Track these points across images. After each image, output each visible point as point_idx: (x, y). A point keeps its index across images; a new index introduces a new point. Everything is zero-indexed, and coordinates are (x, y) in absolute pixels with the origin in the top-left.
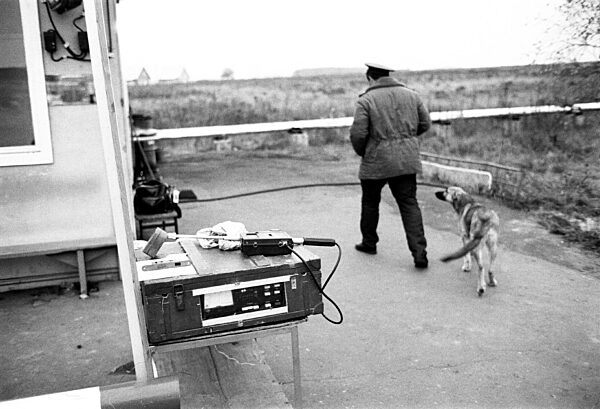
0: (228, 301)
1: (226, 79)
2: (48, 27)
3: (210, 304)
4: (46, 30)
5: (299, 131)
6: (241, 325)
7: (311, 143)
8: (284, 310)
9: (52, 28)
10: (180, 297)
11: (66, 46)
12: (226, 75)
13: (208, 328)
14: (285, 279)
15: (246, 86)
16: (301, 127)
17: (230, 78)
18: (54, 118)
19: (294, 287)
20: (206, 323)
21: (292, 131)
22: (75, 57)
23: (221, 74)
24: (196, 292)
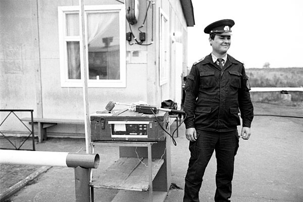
0: (124, 129)
1: (265, 68)
2: (129, 31)
3: (116, 129)
4: (128, 32)
5: (286, 92)
6: (127, 140)
7: (292, 99)
8: (146, 136)
9: (130, 31)
10: (102, 123)
11: (135, 38)
12: (266, 66)
13: (113, 138)
14: (147, 123)
15: (273, 71)
16: (288, 90)
17: (268, 67)
18: (128, 69)
19: (151, 127)
20: (113, 136)
21: (282, 92)
22: (138, 43)
23: (264, 65)
24: (110, 122)
